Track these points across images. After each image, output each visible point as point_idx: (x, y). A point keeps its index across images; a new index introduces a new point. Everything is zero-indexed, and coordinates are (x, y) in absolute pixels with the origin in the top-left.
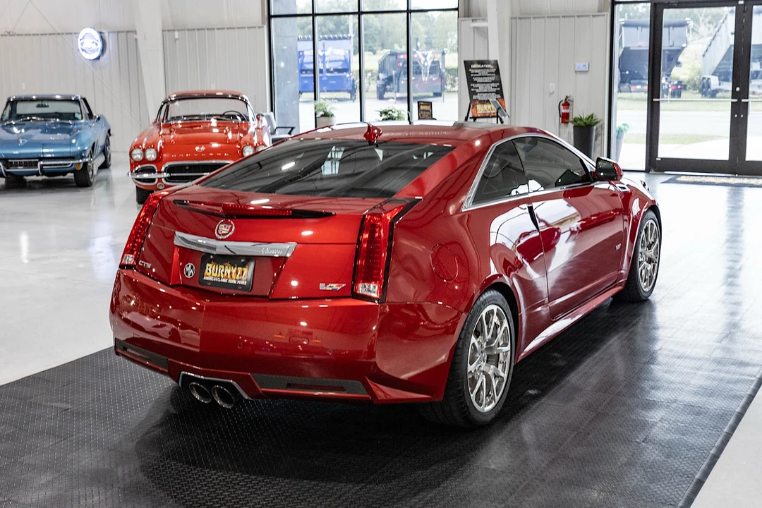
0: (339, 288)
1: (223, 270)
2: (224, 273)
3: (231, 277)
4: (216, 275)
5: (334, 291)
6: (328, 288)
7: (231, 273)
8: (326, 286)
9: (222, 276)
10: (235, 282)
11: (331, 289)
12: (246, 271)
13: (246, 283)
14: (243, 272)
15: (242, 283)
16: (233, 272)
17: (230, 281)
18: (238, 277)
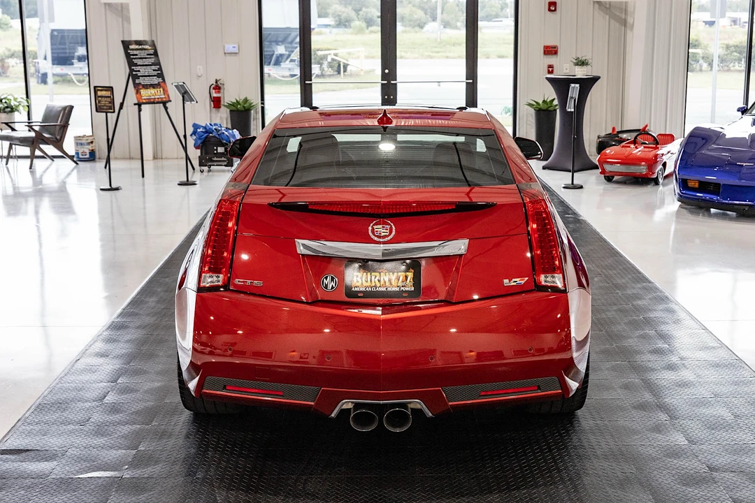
0: (523, 282)
1: (377, 278)
2: (379, 281)
3: (391, 284)
4: (369, 284)
5: (518, 286)
6: (512, 283)
7: (390, 281)
8: (509, 281)
9: (378, 285)
10: (398, 289)
11: (515, 284)
12: (410, 275)
13: (413, 289)
14: (406, 277)
15: (407, 289)
16: (393, 279)
17: (389, 289)
18: (400, 284)
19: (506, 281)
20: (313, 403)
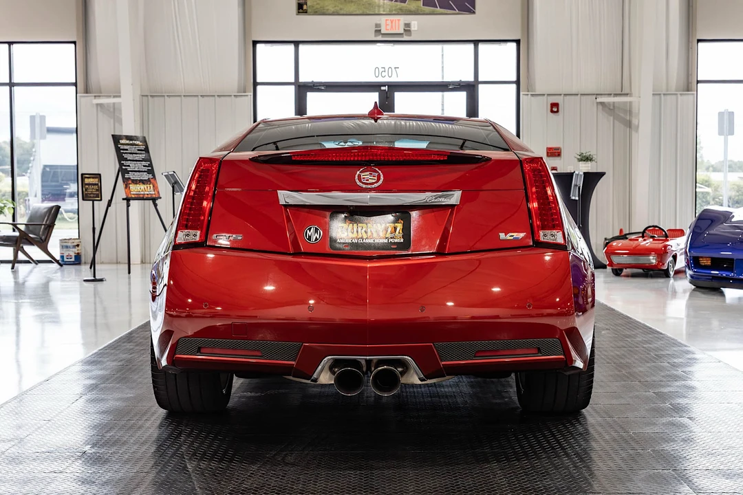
0: (520, 237)
1: (364, 229)
2: (366, 232)
3: (378, 235)
4: (355, 235)
5: (516, 240)
6: (508, 237)
7: (377, 232)
8: (506, 235)
9: (365, 237)
10: (386, 241)
11: (512, 238)
12: (399, 226)
13: (402, 240)
14: (395, 228)
15: (396, 241)
16: (379, 230)
17: (377, 241)
18: (389, 235)
19: (502, 236)
20: (294, 363)
